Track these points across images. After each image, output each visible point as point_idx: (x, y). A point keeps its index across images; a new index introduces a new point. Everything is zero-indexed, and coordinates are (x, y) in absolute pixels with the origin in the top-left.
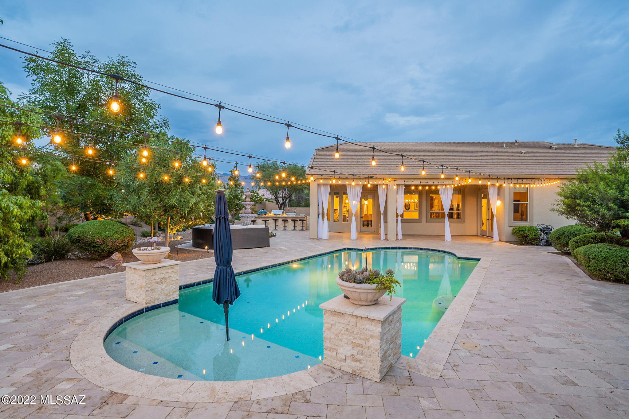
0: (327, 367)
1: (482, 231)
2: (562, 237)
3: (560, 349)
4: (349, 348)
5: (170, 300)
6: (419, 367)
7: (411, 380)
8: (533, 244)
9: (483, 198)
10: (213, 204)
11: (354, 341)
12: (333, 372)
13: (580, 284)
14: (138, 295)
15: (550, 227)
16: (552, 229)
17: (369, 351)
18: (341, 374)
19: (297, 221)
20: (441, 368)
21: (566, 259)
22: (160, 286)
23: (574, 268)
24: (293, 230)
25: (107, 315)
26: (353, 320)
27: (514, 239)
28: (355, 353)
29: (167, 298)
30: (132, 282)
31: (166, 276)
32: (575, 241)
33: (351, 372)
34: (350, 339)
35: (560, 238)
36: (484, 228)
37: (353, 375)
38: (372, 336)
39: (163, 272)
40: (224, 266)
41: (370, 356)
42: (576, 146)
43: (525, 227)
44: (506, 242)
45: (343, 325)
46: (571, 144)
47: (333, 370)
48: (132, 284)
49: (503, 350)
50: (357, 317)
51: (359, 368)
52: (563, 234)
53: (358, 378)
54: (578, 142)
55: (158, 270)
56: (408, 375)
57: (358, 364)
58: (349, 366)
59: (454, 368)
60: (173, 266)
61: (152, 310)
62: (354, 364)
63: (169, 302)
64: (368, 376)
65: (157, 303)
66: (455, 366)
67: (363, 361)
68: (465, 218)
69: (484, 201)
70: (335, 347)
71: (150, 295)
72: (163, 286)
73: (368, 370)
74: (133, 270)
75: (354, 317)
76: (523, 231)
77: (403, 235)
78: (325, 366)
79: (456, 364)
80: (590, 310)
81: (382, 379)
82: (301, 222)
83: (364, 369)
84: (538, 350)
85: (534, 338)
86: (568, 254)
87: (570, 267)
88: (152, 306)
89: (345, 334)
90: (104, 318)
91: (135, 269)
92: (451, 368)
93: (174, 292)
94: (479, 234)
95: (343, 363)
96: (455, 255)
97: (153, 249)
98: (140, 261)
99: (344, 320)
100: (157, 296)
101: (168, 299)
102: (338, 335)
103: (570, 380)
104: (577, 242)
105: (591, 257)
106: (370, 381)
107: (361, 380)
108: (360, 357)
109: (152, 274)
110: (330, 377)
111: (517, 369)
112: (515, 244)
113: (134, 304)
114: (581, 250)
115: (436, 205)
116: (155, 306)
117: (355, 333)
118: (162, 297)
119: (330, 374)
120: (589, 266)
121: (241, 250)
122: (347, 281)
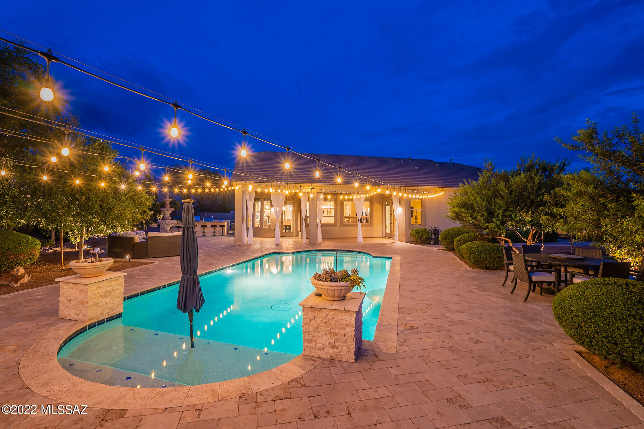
0: (307, 357)
1: (386, 233)
2: (448, 237)
3: (467, 321)
4: (328, 337)
5: (114, 315)
6: (379, 346)
7: (377, 357)
8: (426, 243)
9: (387, 205)
10: (138, 210)
11: (331, 331)
12: (314, 361)
13: (466, 272)
14: (77, 312)
15: (438, 229)
16: (439, 230)
17: (345, 338)
18: (321, 361)
19: (217, 226)
20: (395, 345)
21: (451, 254)
22: (104, 300)
23: (458, 261)
24: (213, 236)
25: (45, 337)
26: (331, 314)
27: (413, 239)
28: (332, 341)
29: (112, 312)
30: (68, 298)
31: (110, 289)
32: (459, 240)
33: (329, 357)
34: (328, 330)
35: (446, 238)
36: (388, 231)
37: (331, 360)
38: (347, 325)
39: (107, 284)
40: (191, 275)
41: (346, 342)
42: (451, 164)
43: (420, 229)
44: (406, 242)
45: (321, 319)
46: (447, 163)
47: (313, 358)
48: (69, 301)
49: (432, 326)
50: (335, 310)
51: (336, 353)
52: (448, 234)
53: (337, 362)
54: (452, 162)
55: (102, 283)
56: (373, 353)
57: (336, 350)
58: (327, 353)
59: (404, 344)
60: (118, 278)
61: (95, 326)
62: (331, 351)
63: (113, 316)
64: (344, 359)
65: (101, 318)
66: (404, 342)
67: (339, 347)
68: (372, 223)
69: (388, 208)
70: (314, 339)
71: (93, 311)
72: (108, 300)
73: (345, 353)
74: (71, 285)
75: (332, 311)
76: (419, 232)
77: (323, 238)
78: (304, 356)
79: (405, 341)
80: (477, 291)
81: (356, 360)
82: (221, 228)
83: (341, 354)
84: (454, 323)
85: (449, 315)
86: (453, 250)
87: (455, 260)
88: (95, 323)
89: (323, 326)
90: (43, 341)
91: (73, 283)
92: (402, 344)
93: (119, 305)
94: (384, 236)
95: (322, 352)
96: (372, 255)
97: (93, 261)
98: (78, 274)
99: (322, 315)
100: (101, 311)
101: (113, 314)
102: (317, 328)
103: (478, 340)
104: (459, 241)
105: (471, 251)
106: (347, 363)
107: (339, 363)
108: (337, 344)
109: (96, 288)
110: (313, 365)
111: (445, 338)
112: (412, 244)
113: (72, 322)
114: (464, 247)
115: (347, 210)
116: (98, 322)
117: (332, 324)
118: (107, 311)
119: (313, 362)
120: (470, 259)
121: (167, 258)
122: (324, 281)
